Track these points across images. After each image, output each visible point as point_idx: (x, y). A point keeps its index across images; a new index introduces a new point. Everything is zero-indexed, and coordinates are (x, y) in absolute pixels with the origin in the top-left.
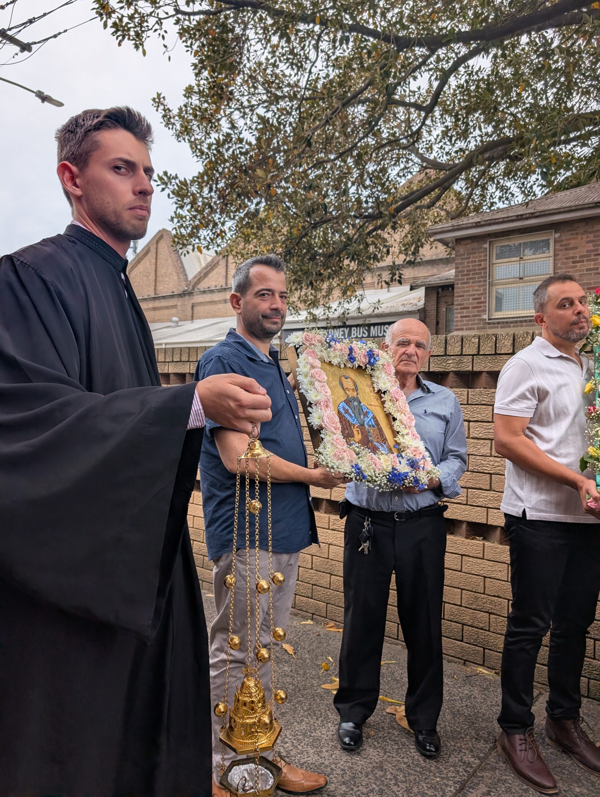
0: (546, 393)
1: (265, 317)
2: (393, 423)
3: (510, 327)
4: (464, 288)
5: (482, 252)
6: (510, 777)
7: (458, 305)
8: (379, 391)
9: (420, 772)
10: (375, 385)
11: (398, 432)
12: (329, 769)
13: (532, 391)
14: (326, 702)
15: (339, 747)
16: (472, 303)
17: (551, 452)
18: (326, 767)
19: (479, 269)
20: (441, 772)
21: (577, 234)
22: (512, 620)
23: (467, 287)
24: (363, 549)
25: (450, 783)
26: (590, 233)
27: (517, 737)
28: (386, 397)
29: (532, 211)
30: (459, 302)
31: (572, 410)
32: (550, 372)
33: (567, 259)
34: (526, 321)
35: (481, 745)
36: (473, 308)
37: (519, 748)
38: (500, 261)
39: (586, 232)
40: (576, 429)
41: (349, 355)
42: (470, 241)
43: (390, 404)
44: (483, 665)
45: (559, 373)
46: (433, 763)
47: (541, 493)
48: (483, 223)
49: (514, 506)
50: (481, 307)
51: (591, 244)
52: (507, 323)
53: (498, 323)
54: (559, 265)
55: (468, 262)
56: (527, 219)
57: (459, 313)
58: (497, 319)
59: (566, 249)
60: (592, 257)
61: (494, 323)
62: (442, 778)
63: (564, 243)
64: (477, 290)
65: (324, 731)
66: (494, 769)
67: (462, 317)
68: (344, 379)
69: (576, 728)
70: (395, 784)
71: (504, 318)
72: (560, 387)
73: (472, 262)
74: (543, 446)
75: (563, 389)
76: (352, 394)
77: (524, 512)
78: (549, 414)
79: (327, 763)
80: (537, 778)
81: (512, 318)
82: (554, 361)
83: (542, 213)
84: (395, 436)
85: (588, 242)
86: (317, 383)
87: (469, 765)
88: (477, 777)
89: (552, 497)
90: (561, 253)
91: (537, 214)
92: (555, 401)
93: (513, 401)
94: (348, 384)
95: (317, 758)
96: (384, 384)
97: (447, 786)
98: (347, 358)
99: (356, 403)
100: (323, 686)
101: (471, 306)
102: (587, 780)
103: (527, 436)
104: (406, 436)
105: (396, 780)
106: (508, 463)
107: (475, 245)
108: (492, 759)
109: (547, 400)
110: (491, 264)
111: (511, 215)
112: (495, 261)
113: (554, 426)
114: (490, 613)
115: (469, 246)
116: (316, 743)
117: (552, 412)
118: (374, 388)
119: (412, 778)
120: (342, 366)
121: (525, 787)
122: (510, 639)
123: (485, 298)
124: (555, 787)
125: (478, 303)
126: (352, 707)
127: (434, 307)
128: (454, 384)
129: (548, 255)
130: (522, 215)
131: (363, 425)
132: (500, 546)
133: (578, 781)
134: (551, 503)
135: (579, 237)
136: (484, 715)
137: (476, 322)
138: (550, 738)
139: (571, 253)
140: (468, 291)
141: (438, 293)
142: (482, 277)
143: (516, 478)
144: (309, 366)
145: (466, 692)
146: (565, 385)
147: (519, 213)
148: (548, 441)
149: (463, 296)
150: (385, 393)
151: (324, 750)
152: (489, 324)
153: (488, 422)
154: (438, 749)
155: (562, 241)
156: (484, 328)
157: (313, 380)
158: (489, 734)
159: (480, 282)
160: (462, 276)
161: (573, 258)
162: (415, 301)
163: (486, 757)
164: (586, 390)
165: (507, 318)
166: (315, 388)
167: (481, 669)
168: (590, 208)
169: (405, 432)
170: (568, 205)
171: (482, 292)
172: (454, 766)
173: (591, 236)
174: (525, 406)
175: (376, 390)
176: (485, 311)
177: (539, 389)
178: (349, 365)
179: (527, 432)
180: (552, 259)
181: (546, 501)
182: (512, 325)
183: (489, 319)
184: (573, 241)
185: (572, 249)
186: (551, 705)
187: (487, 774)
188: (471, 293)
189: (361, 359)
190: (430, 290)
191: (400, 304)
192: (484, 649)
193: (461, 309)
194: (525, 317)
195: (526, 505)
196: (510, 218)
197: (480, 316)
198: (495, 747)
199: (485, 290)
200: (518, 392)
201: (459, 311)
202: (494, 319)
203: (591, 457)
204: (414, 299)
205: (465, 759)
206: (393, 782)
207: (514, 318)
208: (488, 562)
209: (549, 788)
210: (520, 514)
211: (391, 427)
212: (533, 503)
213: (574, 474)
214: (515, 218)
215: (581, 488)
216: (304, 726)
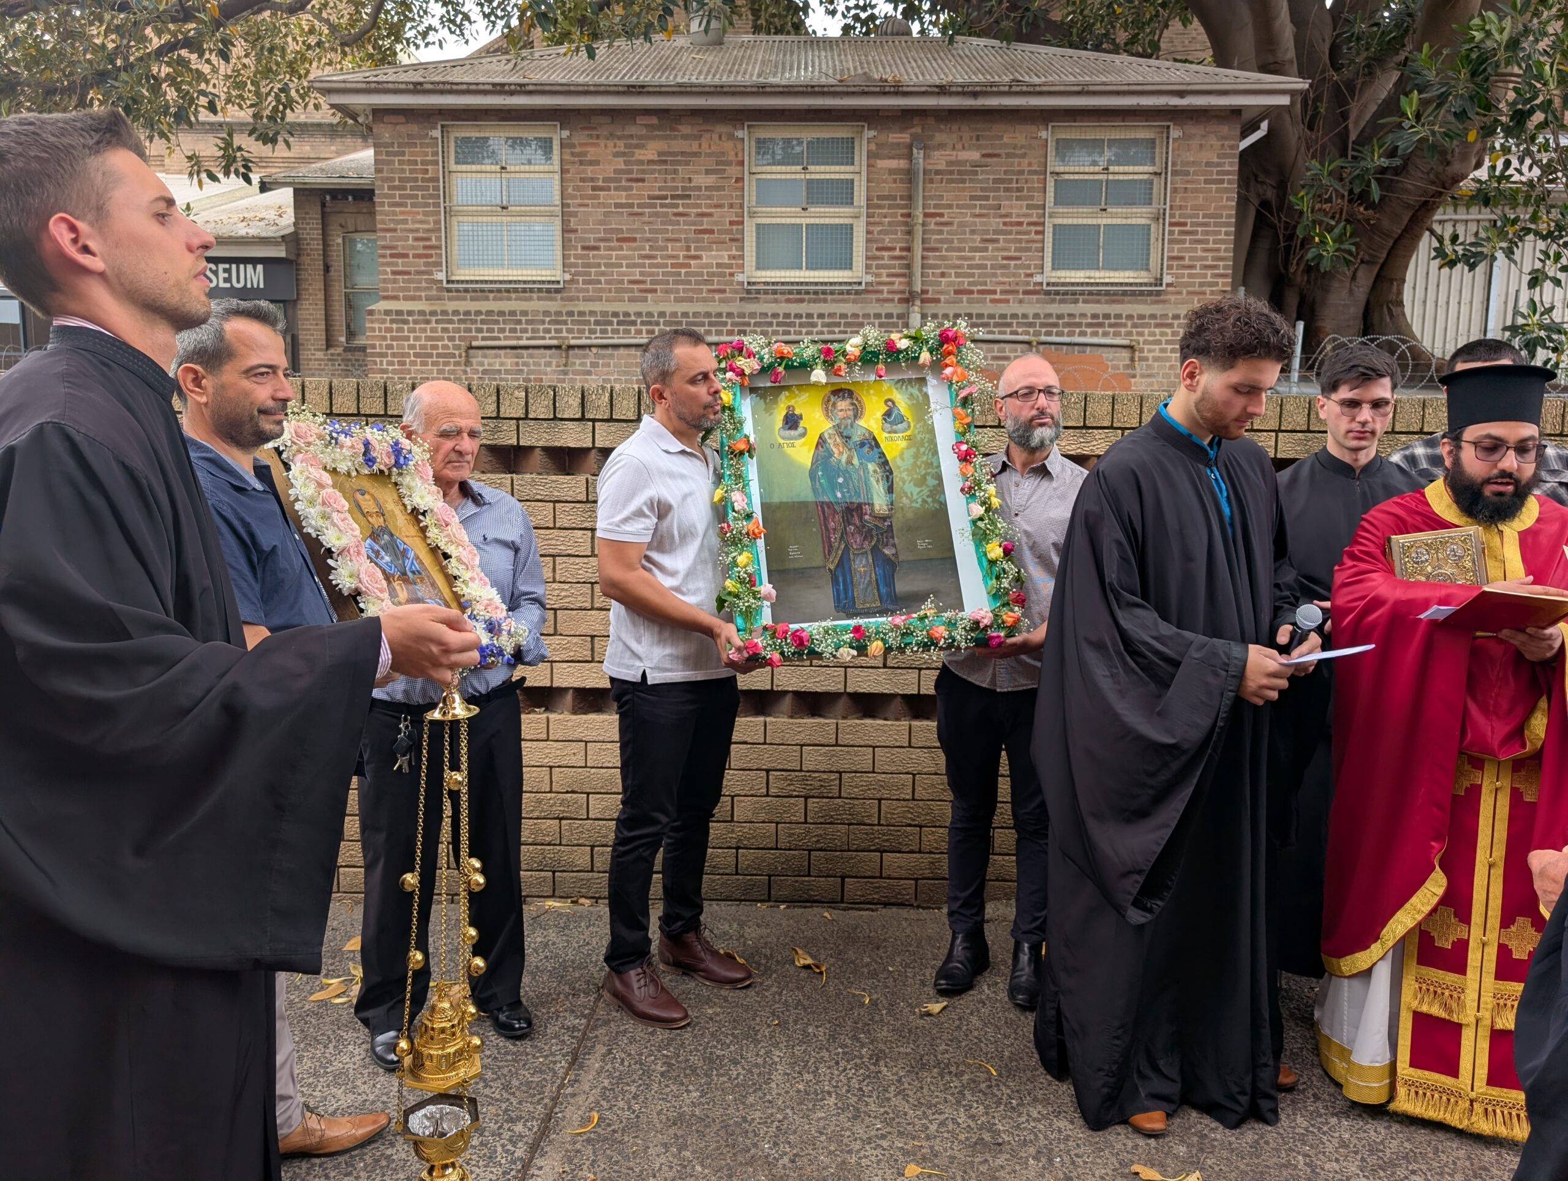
0: (669, 508)
1: (262, 412)
2: (445, 563)
3: (487, 299)
4: (394, 213)
5: (428, 145)
6: (630, 1025)
7: (384, 247)
8: (414, 509)
9: (513, 1060)
10: (406, 501)
11: (455, 578)
12: (379, 1104)
13: (651, 504)
14: (328, 1019)
15: (381, 1071)
16: (414, 248)
17: (677, 589)
18: (373, 1102)
19: (423, 180)
20: (540, 1050)
21: (598, 137)
22: (623, 823)
23: (402, 213)
24: (400, 767)
25: (559, 1058)
26: (619, 138)
27: (632, 973)
28: (427, 521)
29: (521, 80)
30: (388, 243)
31: (701, 528)
32: (672, 475)
33: (583, 180)
34: (516, 290)
35: (582, 999)
36: (416, 256)
37: (635, 986)
38: (464, 167)
39: (612, 136)
40: (706, 554)
41: (364, 454)
42: (402, 119)
43: (436, 531)
44: (553, 896)
45: (682, 477)
46: (527, 1043)
47: (664, 646)
48: (430, 87)
49: (629, 667)
50: (431, 256)
51: (621, 159)
52: (482, 291)
53: (466, 290)
54: (570, 190)
55: (401, 162)
56: (512, 93)
57: (388, 264)
58: (462, 282)
59: (581, 163)
60: (624, 183)
61: (458, 291)
62: (546, 1057)
63: (578, 150)
64: (422, 222)
65: (346, 1058)
66: (607, 1023)
67: (394, 273)
68: (359, 496)
69: (698, 939)
70: (486, 1086)
71: (477, 282)
72: (685, 497)
73: (410, 162)
74: (667, 582)
75: (689, 500)
76: (377, 521)
77: (644, 675)
78: (673, 537)
79: (371, 1097)
80: (664, 1014)
81: (491, 282)
82: (674, 458)
83: (539, 88)
84: (451, 586)
85: (617, 155)
86: (335, 515)
87: (574, 1028)
88: (589, 1039)
89: (680, 650)
90: (573, 169)
91: (531, 88)
92: (679, 519)
93: (626, 520)
94: (368, 505)
95: (353, 1097)
96: (422, 497)
97: (555, 1063)
98: (361, 459)
99: (386, 537)
100: (312, 998)
101: (411, 253)
102: (718, 996)
103: (644, 567)
104: (471, 584)
105: (485, 1081)
106: (616, 608)
107: (414, 128)
108: (601, 1013)
109: (669, 517)
110: (447, 173)
111: (482, 80)
112: (453, 167)
113: (678, 552)
114: (561, 819)
115: (402, 129)
116: (340, 1078)
117: (676, 533)
118: (404, 505)
119: (505, 1071)
120: (354, 474)
121: (650, 1030)
122: (622, 849)
123: (439, 239)
124: (686, 1016)
125: (425, 247)
126: (389, 1009)
127: (317, 234)
128: (487, 466)
129: (551, 168)
130: (503, 85)
131: (404, 574)
132: (574, 717)
133: (708, 1001)
134: (677, 657)
135: (602, 142)
136: (573, 962)
137: (424, 284)
138: (667, 963)
139: (589, 171)
140: (405, 222)
141: (323, 205)
142: (431, 196)
143: (630, 627)
144: (313, 486)
145: (539, 940)
146: (691, 494)
147: (498, 80)
148: (672, 574)
149: (395, 230)
150: (424, 513)
151: (359, 1083)
152: (449, 290)
153: (548, 528)
154: (530, 1024)
155: (573, 146)
156: (439, 299)
157: (328, 510)
158: (588, 983)
159: (427, 205)
160: (389, 188)
161: (592, 180)
162: (271, 215)
163: (593, 1010)
164: (716, 499)
165: (482, 282)
166: (334, 525)
167: (551, 903)
168: (618, 93)
169: (466, 575)
170: (581, 80)
171: (431, 226)
172: (556, 1036)
173: (621, 143)
174: (641, 526)
175: (409, 508)
176: (440, 264)
177: (659, 502)
178: (366, 471)
179: (644, 562)
180: (557, 177)
181: (671, 655)
182: (491, 295)
183: (448, 282)
184: (590, 149)
185: (591, 163)
186: (666, 920)
187: (601, 1031)
188: (410, 226)
189: (383, 458)
190: (304, 195)
191: (235, 218)
192: (554, 872)
193: (392, 256)
194: (515, 282)
195: (646, 665)
196: (481, 87)
197: (430, 273)
198: (600, 996)
199: (438, 222)
200: (632, 507)
201: (389, 260)
202: (458, 282)
203: (730, 593)
204: (267, 208)
205: (568, 1023)
206: (481, 1084)
207: (495, 282)
208: (555, 745)
209: (681, 1019)
210: (638, 679)
211: (443, 570)
212: (656, 661)
213: (708, 617)
214: (489, 87)
215: (719, 636)
216: (307, 1064)
